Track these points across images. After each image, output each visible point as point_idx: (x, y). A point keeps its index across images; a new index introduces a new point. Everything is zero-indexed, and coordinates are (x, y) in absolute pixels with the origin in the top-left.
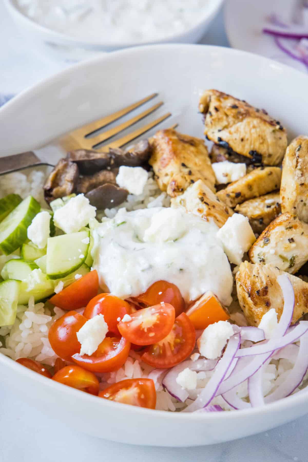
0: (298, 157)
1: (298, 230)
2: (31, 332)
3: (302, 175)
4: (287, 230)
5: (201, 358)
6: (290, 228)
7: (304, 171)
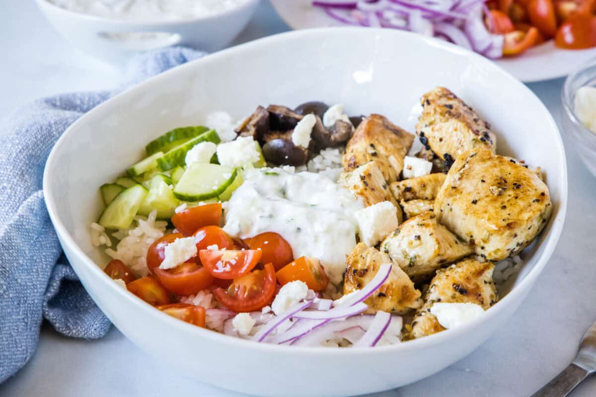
0: (468, 162)
1: (427, 229)
2: (138, 240)
3: (460, 179)
4: (418, 226)
5: (271, 312)
6: (421, 225)
7: (465, 176)
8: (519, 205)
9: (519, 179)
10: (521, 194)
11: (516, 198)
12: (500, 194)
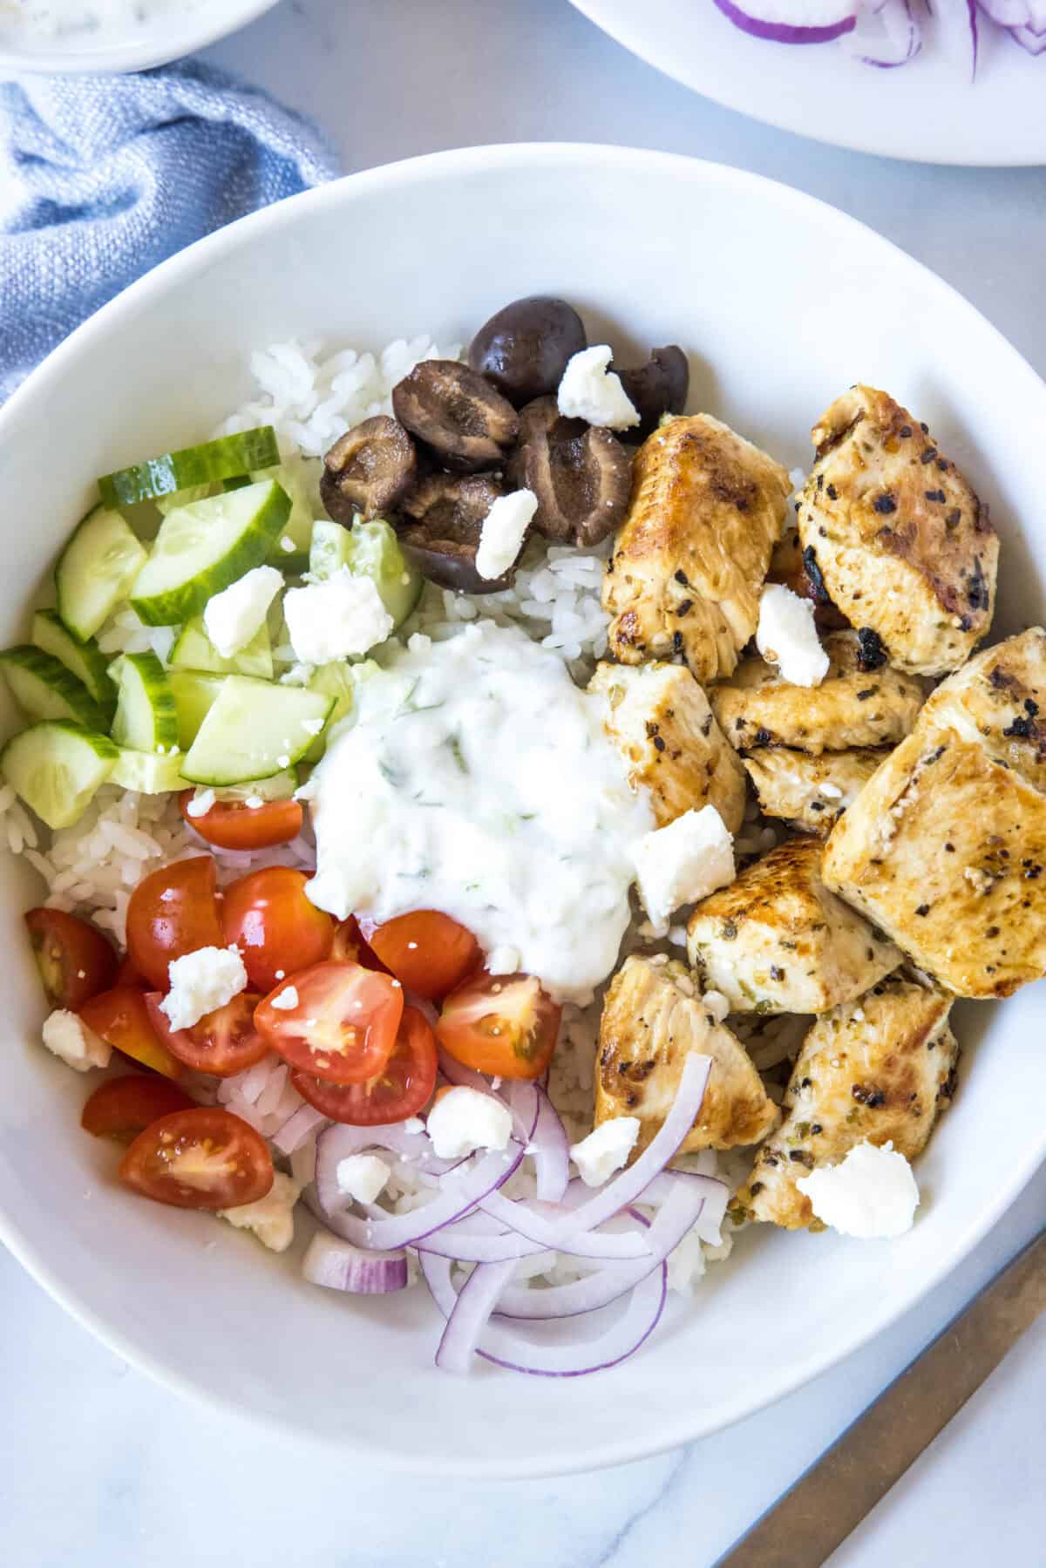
0: (916, 781)
1: (803, 960)
3: (893, 837)
4: (781, 947)
6: (789, 946)
7: (906, 828)
8: (1031, 928)
9: (1039, 847)
10: (1039, 893)
11: (1027, 904)
12: (989, 892)
